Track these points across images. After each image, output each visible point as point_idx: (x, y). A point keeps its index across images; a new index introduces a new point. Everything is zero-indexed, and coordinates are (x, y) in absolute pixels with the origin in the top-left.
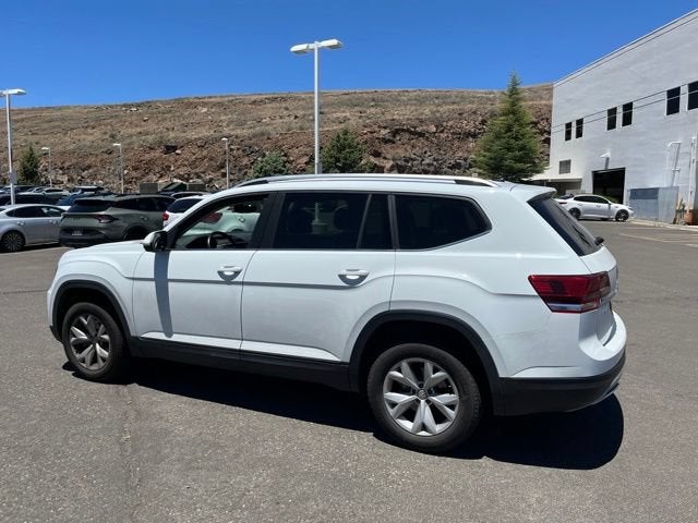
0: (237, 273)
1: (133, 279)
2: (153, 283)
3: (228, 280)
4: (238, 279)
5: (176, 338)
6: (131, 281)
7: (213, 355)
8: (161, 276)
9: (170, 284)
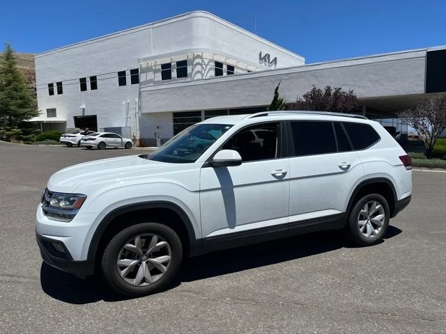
0: (285, 174)
1: (200, 191)
2: (220, 192)
3: (281, 179)
4: (286, 178)
5: (238, 229)
6: (198, 194)
7: (270, 232)
8: (227, 186)
9: (235, 189)
